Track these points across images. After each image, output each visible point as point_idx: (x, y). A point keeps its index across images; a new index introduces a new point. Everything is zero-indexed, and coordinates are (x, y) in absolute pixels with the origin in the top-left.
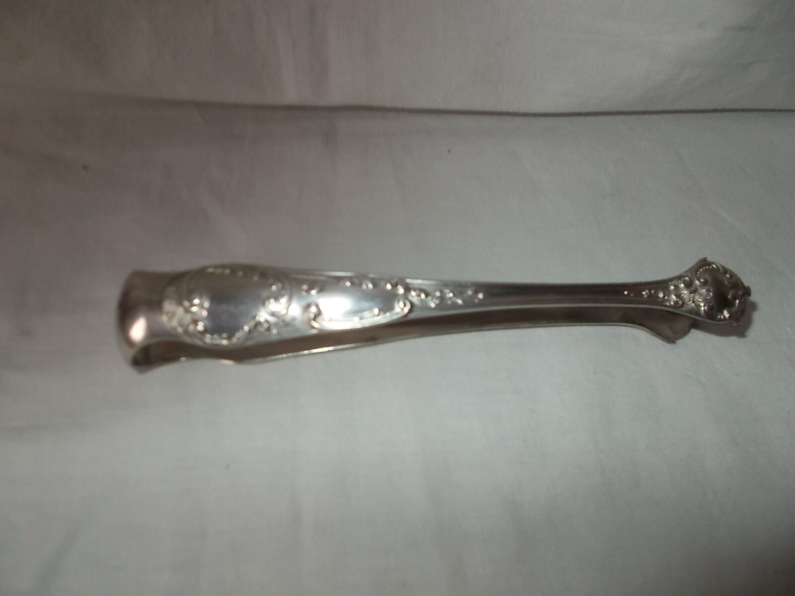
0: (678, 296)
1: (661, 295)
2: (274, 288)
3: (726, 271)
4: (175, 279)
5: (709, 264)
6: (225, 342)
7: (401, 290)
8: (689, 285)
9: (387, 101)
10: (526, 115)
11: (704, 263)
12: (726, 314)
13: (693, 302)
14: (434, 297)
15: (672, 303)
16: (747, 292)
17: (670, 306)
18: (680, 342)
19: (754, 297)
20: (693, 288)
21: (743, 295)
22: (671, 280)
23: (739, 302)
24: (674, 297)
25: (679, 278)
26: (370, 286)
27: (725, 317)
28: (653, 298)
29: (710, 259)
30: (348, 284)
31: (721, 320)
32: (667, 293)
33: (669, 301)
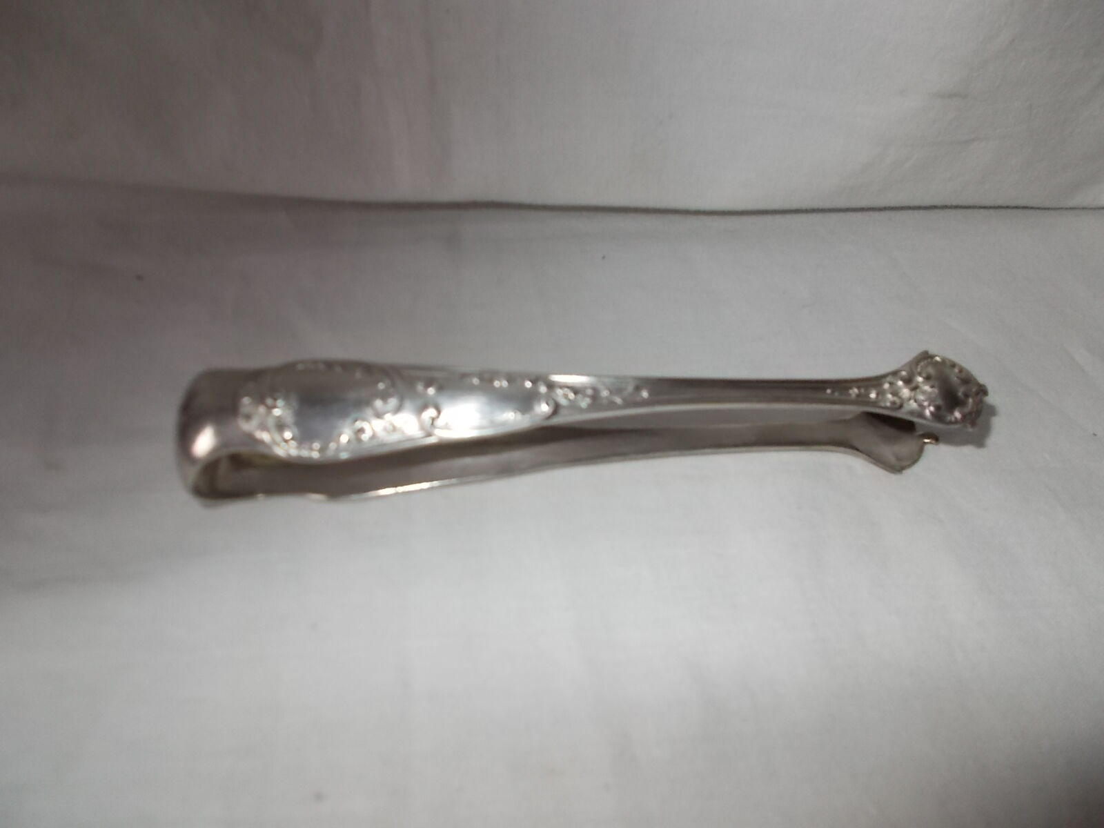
0: (895, 394)
1: (873, 395)
2: (381, 386)
3: (953, 365)
4: (255, 376)
5: (932, 357)
6: (315, 455)
7: (543, 389)
8: (908, 381)
9: (524, 197)
10: (698, 213)
11: (926, 357)
12: (957, 415)
13: (916, 401)
14: (585, 395)
15: (888, 404)
16: (983, 391)
17: (886, 408)
18: (907, 472)
19: (991, 399)
20: (913, 385)
21: (977, 393)
22: (884, 376)
23: (974, 401)
24: (890, 396)
25: (895, 373)
26: (505, 384)
27: (956, 418)
28: (862, 400)
29: (932, 351)
30: (476, 381)
31: (951, 423)
32: (881, 393)
33: (885, 401)
